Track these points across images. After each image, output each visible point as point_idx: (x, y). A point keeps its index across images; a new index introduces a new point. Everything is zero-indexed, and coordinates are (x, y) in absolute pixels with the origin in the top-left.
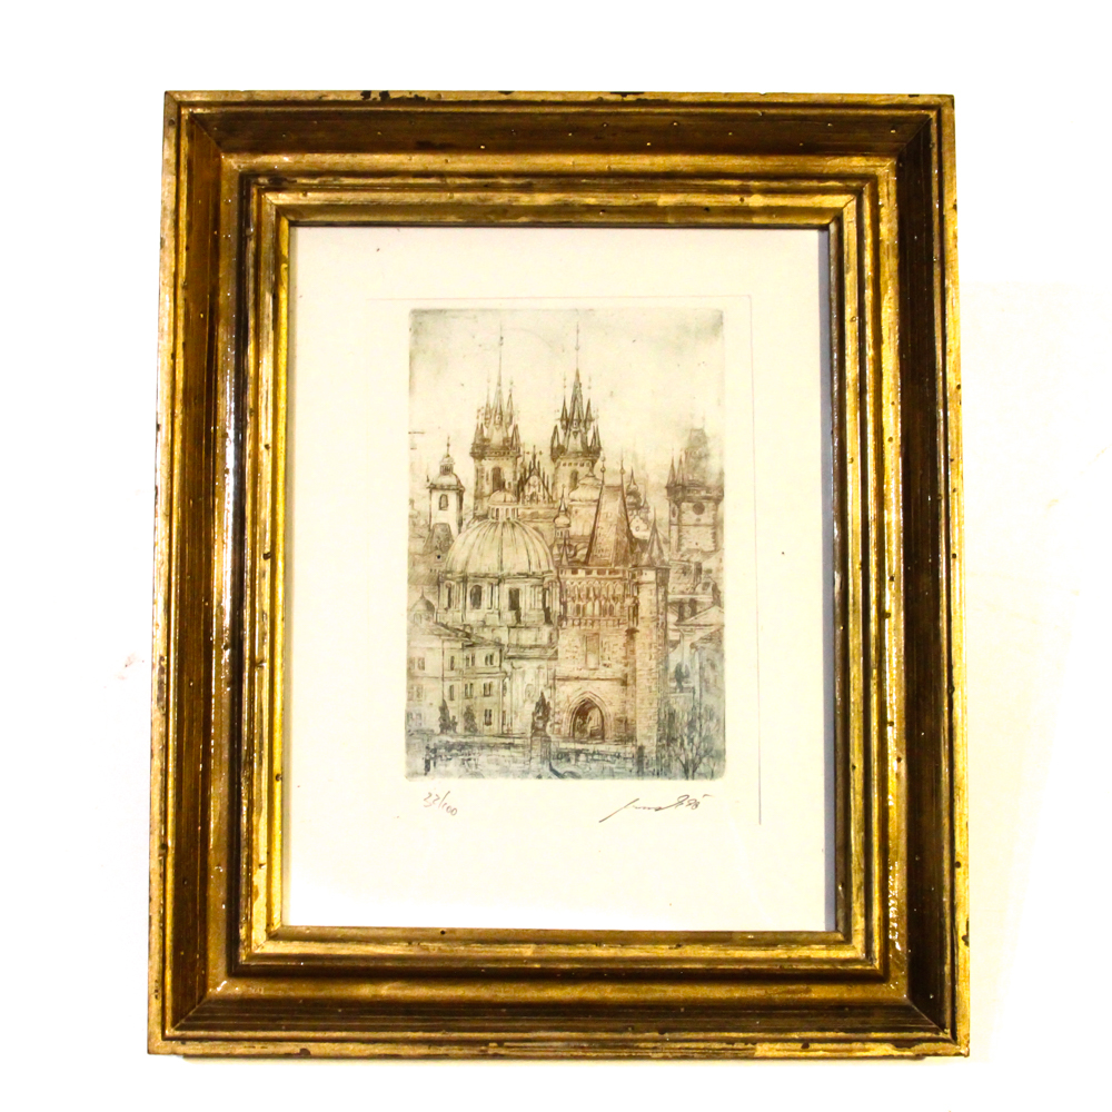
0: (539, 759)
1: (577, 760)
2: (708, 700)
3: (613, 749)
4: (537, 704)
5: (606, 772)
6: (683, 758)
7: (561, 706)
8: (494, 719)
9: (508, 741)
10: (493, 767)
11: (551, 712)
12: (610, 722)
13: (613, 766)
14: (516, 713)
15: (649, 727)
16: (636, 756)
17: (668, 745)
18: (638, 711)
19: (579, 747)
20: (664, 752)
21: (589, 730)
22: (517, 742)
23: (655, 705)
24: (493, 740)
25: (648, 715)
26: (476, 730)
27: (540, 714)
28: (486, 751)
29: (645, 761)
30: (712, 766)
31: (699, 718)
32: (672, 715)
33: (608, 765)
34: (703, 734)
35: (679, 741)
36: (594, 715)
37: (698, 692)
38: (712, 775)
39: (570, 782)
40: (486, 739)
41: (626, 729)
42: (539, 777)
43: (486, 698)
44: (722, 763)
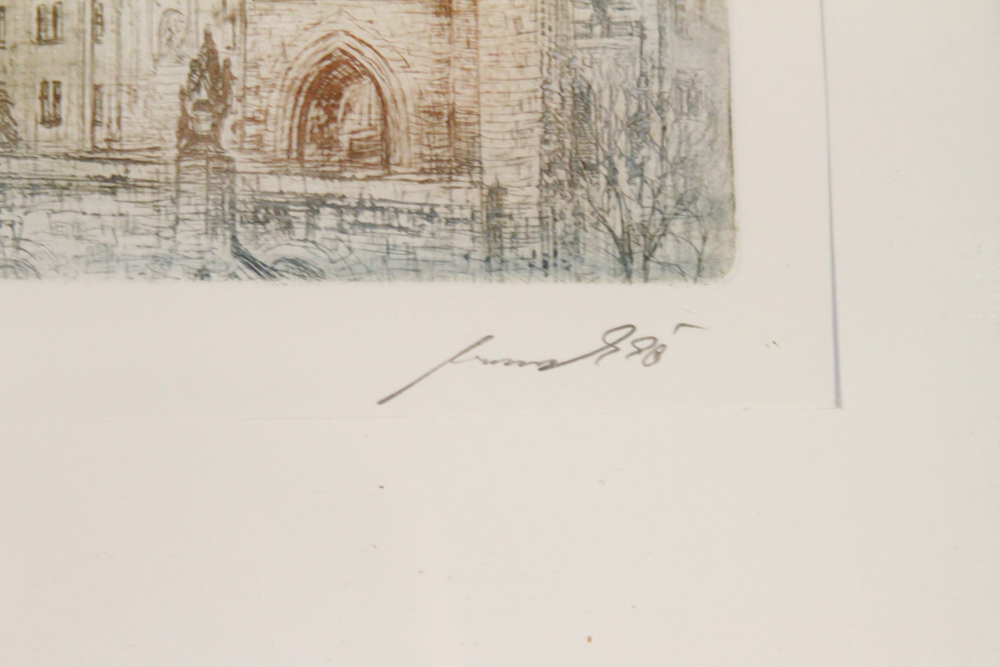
0: (200, 225)
1: (311, 226)
2: (684, 58)
3: (416, 194)
4: (195, 65)
5: (397, 260)
6: (615, 221)
7: (264, 72)
8: (68, 109)
9: (109, 170)
10: (67, 247)
11: (236, 90)
12: (404, 116)
13: (417, 242)
14: (133, 92)
15: (518, 133)
16: (481, 216)
17: (573, 184)
18: (484, 88)
19: (317, 187)
20: (560, 204)
21: (344, 140)
22: (136, 173)
23: (533, 72)
24: (66, 169)
25: (515, 98)
26: (15, 140)
27: (204, 95)
28: (45, 200)
29: (507, 232)
30: (698, 243)
31: (659, 109)
32: (582, 99)
33: (400, 239)
34: (671, 153)
35: (603, 170)
36: (360, 97)
37: (652, 36)
38: (702, 268)
39: (292, 289)
40: (44, 164)
41: (453, 137)
42: (203, 274)
43: (45, 49)
44: (725, 235)
